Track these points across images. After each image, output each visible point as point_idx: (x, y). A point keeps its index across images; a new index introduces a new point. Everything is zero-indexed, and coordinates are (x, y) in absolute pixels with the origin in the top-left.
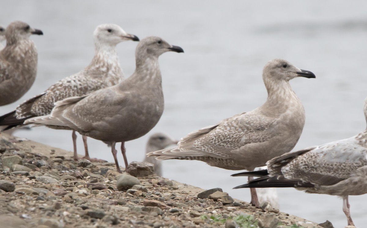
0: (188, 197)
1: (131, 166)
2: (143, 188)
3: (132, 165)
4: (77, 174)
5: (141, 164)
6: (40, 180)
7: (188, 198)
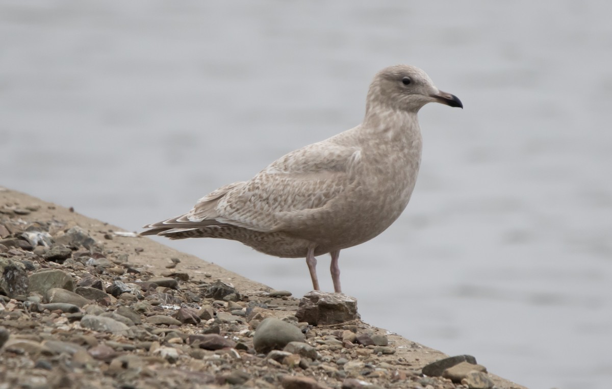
0: (400, 373)
1: (307, 301)
2: (308, 350)
3: (309, 299)
4: (186, 314)
5: (329, 297)
6: (90, 323)
7: (398, 376)
